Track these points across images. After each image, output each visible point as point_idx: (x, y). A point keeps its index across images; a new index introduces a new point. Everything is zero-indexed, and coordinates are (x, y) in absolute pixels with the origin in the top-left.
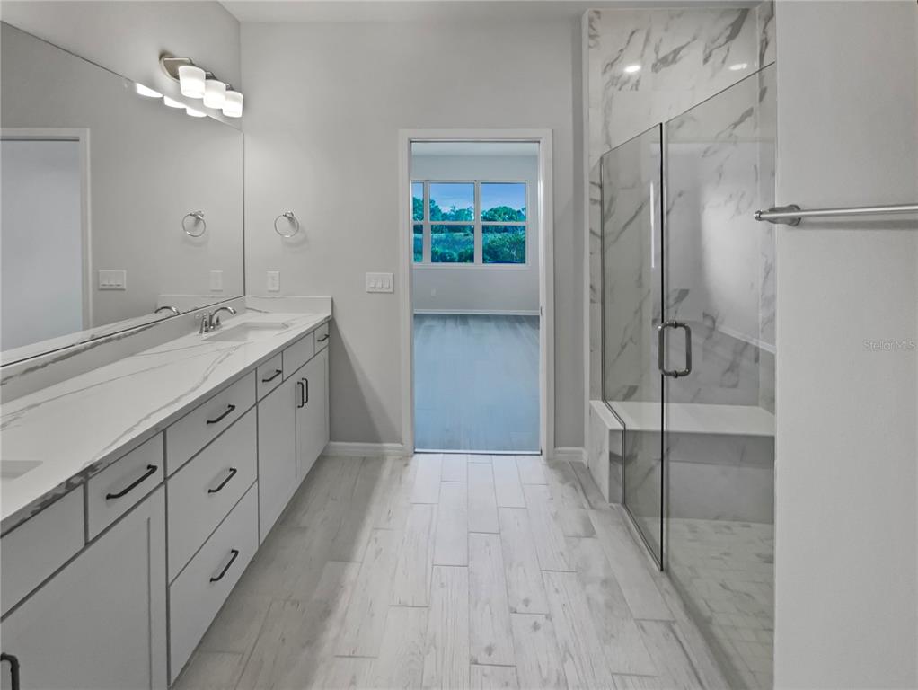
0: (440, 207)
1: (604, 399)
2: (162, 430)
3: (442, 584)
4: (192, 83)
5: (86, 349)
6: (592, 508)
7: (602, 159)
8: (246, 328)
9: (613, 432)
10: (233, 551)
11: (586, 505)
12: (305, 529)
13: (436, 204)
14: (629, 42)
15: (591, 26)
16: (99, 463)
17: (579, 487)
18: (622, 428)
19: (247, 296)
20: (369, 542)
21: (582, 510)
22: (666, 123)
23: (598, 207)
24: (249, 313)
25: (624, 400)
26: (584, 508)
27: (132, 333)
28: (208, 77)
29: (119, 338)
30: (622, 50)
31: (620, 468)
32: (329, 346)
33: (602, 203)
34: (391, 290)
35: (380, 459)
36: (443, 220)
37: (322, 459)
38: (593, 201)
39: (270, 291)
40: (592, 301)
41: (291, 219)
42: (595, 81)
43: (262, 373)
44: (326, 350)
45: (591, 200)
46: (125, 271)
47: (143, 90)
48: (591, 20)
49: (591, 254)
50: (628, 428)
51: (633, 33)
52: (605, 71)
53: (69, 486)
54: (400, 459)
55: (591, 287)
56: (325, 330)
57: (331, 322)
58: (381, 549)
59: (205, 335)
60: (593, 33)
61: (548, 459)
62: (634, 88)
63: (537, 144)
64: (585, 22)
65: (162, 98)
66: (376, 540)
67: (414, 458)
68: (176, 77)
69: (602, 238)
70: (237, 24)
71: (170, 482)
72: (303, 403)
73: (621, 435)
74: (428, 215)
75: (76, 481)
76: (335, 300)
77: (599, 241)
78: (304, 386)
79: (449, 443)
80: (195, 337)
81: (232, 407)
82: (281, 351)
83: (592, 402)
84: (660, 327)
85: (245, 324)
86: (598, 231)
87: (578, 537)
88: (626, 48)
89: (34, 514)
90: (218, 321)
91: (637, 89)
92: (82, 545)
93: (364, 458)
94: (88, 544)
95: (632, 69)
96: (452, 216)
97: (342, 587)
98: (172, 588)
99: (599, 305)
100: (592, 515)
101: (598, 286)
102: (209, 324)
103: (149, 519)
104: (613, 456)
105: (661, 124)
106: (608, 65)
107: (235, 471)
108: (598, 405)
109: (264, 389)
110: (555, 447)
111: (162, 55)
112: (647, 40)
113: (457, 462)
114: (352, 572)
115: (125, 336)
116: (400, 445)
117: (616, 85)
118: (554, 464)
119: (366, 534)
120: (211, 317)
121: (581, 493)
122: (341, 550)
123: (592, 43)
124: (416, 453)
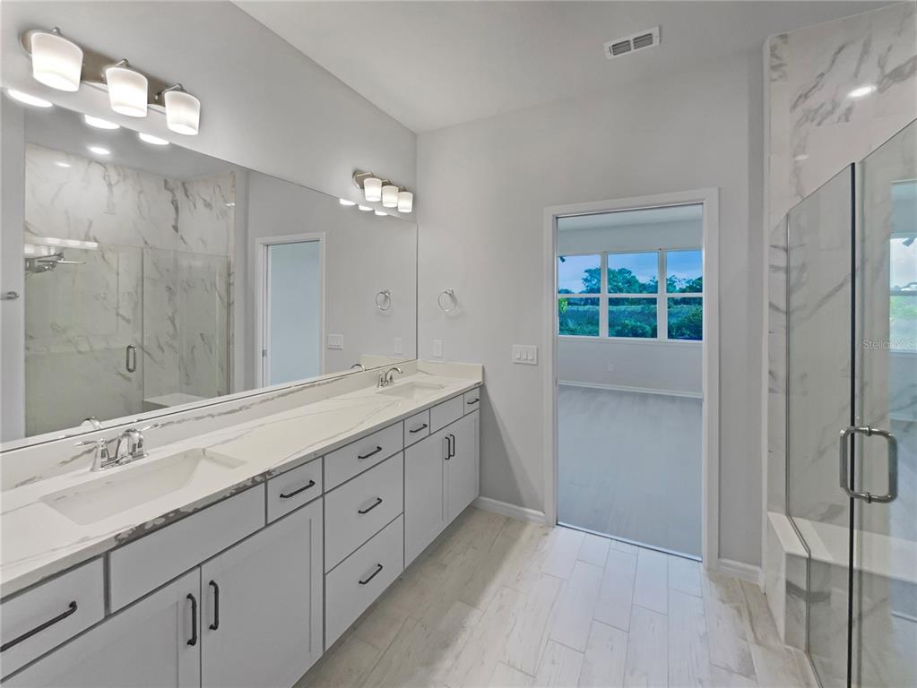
0: (637, 278)
1: (788, 514)
2: (321, 456)
3: (553, 661)
4: (373, 191)
5: (298, 390)
6: (758, 643)
7: (788, 215)
8: (413, 387)
9: (791, 557)
10: (379, 565)
11: (750, 636)
12: (445, 566)
13: (633, 275)
14: (833, 61)
15: (773, 55)
16: (274, 470)
17: (745, 614)
18: (807, 555)
19: (419, 360)
20: (495, 595)
21: (743, 642)
22: (863, 163)
23: (782, 276)
24: (420, 374)
25: (822, 520)
26: (746, 640)
27: (328, 383)
28: (384, 184)
29: (319, 385)
30: (822, 74)
31: (803, 605)
32: (480, 408)
33: (787, 270)
34: (535, 363)
35: (524, 522)
36: (641, 292)
37: (471, 509)
38: (774, 268)
39: (436, 357)
40: (771, 390)
41: (451, 295)
42: (780, 122)
43: (410, 424)
44: (477, 413)
45: (772, 267)
46: (342, 336)
47: (343, 202)
48: (773, 48)
49: (770, 332)
50: (814, 556)
51: (841, 49)
52: (794, 107)
53: (254, 482)
54: (541, 527)
55: (770, 373)
56: (476, 394)
57: (482, 387)
58: (504, 606)
59: (381, 389)
60: (776, 62)
61: (709, 569)
62: (843, 118)
63: (701, 206)
64: (767, 52)
65: (357, 206)
66: (502, 595)
67: (555, 530)
68: (362, 187)
69: (788, 313)
70: (414, 136)
71: (327, 496)
72: (450, 456)
73: (805, 562)
74: (605, 286)
75: (258, 479)
76: (486, 370)
77: (784, 317)
78: (450, 441)
79: (595, 523)
80: (374, 390)
81: (379, 449)
82: (429, 408)
83: (770, 514)
84: (843, 432)
85: (412, 383)
86: (783, 305)
87: (730, 671)
88: (829, 71)
89: (232, 495)
90: (391, 378)
91: (847, 120)
92: (263, 525)
93: (509, 519)
94: (267, 525)
95: (862, 92)
96: (650, 286)
97: (463, 627)
98: (327, 577)
99: (782, 397)
100: (756, 653)
101: (782, 373)
102: (384, 381)
103: (310, 521)
104: (791, 588)
105: (853, 165)
106: (800, 97)
107: (380, 501)
108: (778, 520)
109: (411, 439)
110: (719, 556)
111: (354, 174)
112: (865, 52)
113: (599, 545)
114: (474, 618)
115: (323, 384)
116: (540, 513)
117: (812, 121)
118: (715, 575)
119: (493, 588)
120: (386, 375)
121: (747, 623)
122: (470, 595)
123: (775, 75)
124: (557, 524)
